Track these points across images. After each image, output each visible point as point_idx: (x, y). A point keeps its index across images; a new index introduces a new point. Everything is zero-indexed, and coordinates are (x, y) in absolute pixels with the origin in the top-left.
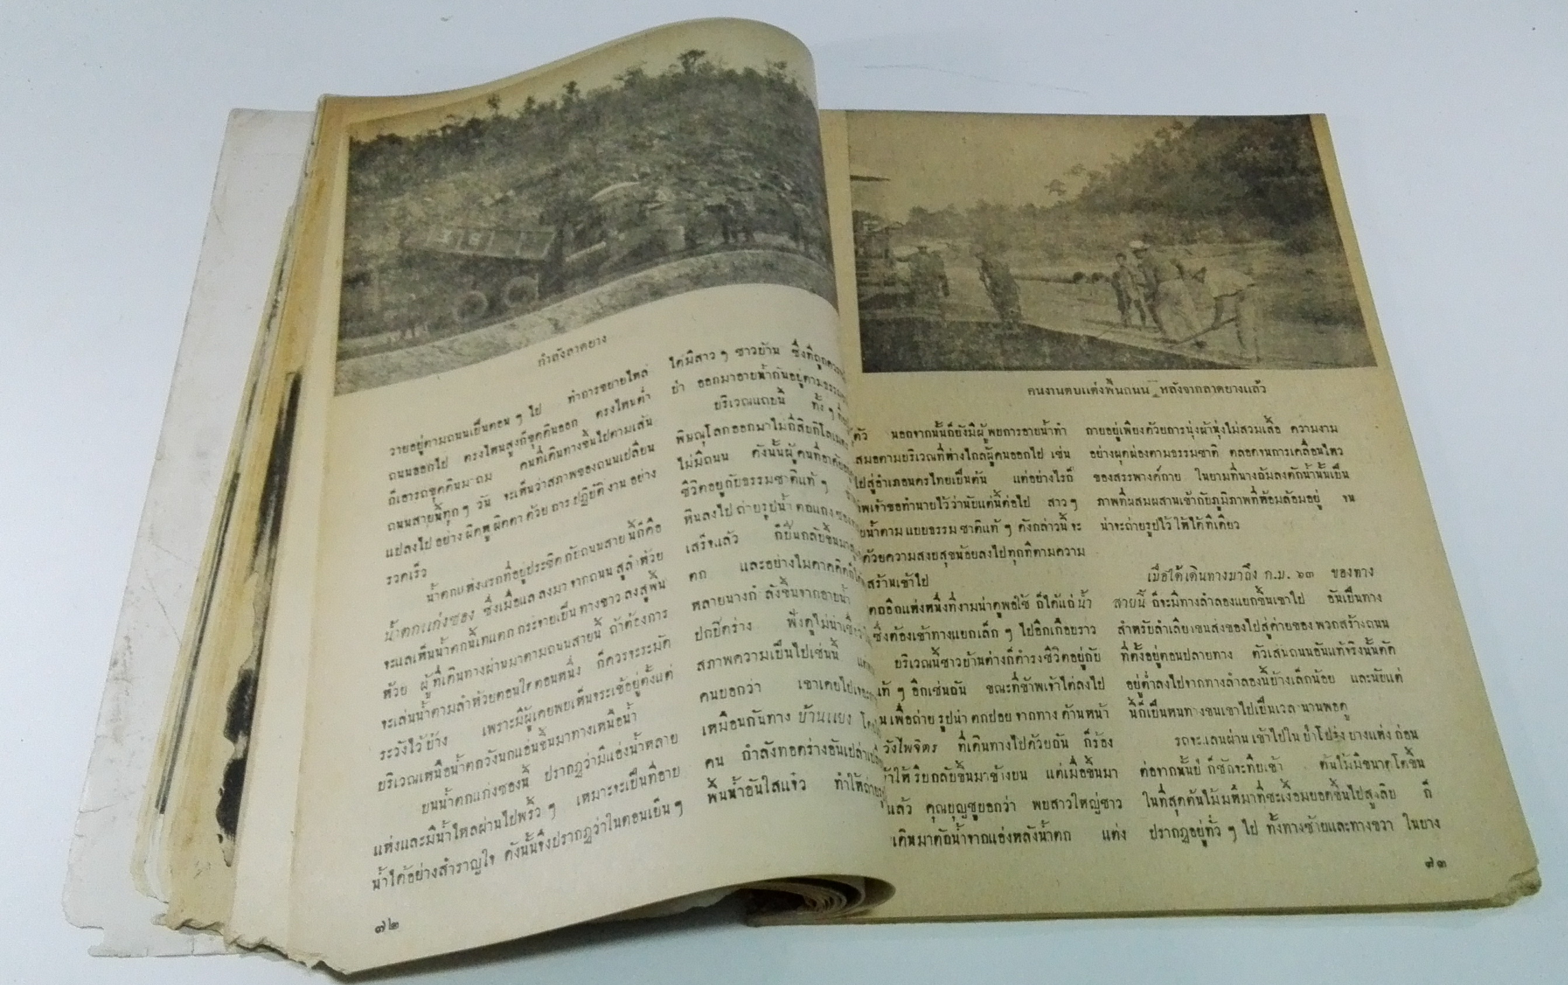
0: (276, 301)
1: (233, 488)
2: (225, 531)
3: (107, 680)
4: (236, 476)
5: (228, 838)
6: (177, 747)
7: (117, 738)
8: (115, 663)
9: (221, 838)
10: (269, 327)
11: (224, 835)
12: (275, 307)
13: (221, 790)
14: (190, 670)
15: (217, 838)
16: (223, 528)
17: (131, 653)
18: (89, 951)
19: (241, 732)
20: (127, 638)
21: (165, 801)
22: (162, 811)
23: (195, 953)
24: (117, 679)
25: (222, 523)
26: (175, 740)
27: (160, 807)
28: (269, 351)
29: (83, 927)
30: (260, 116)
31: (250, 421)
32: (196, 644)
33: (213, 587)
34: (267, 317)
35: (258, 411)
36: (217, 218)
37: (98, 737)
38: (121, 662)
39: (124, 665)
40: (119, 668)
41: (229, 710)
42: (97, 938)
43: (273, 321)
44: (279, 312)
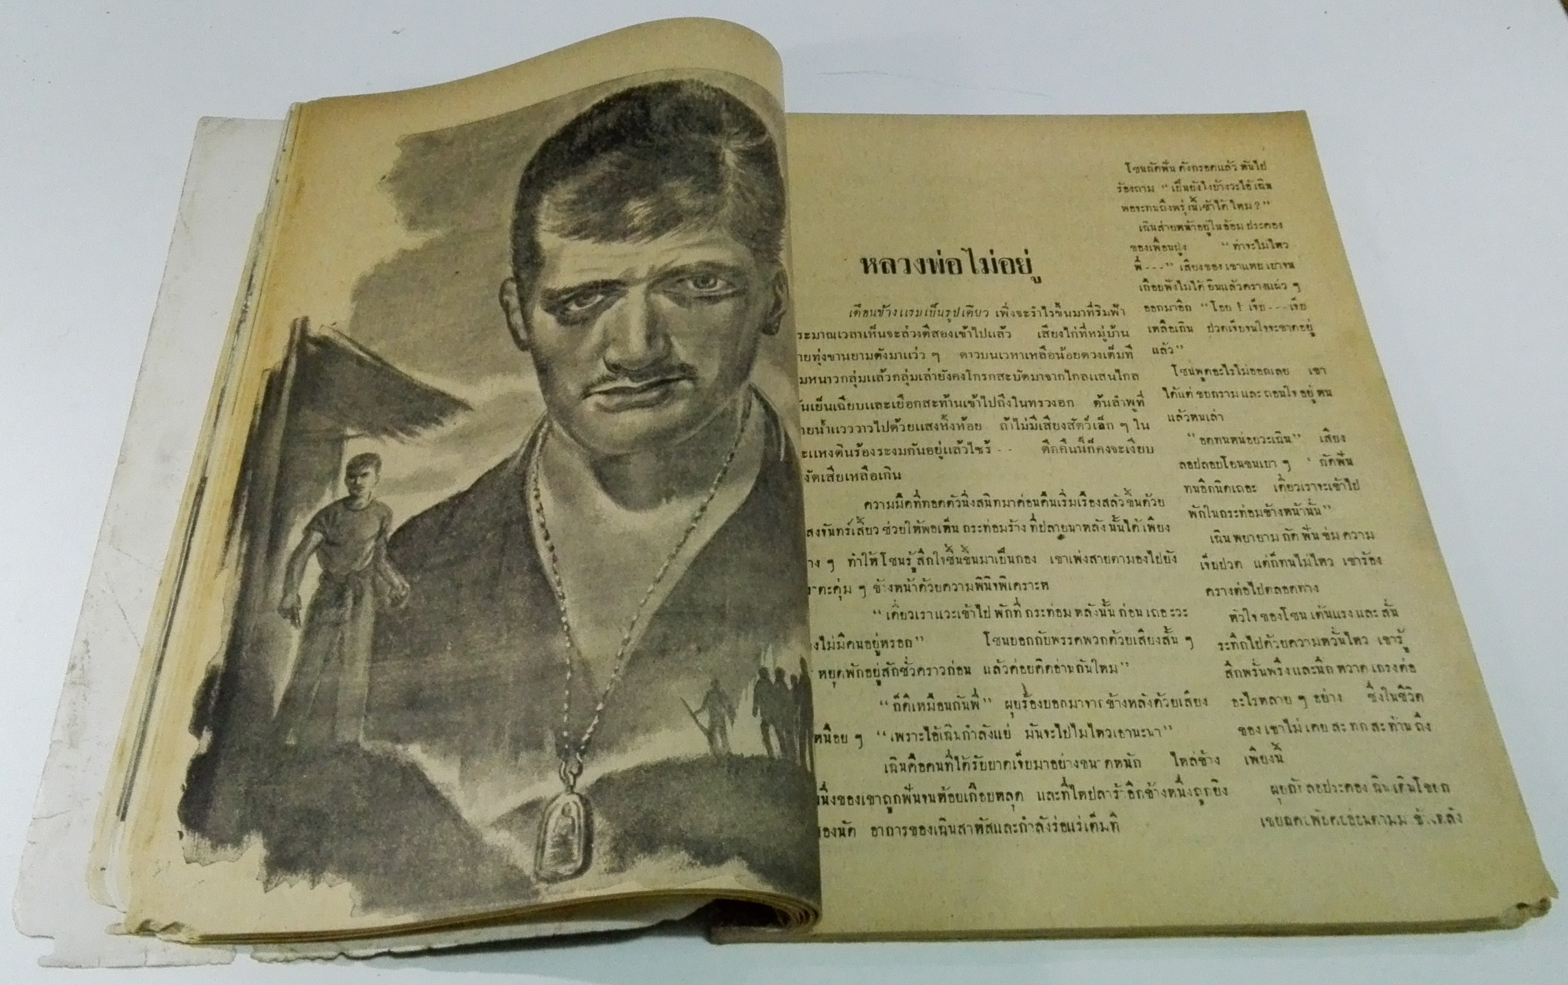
0: (246, 306)
1: (200, 493)
2: (192, 535)
3: (64, 685)
4: (204, 480)
5: (188, 835)
6: (139, 753)
7: (73, 745)
8: (72, 667)
9: (181, 835)
10: (238, 332)
11: (185, 832)
12: (244, 312)
13: (183, 786)
14: (154, 675)
15: (178, 834)
16: (190, 532)
17: (89, 657)
18: (39, 960)
19: (206, 728)
20: (86, 643)
21: (125, 808)
22: (123, 818)
23: (148, 964)
24: (74, 683)
25: (188, 527)
26: (137, 746)
27: (120, 815)
28: (240, 355)
29: (34, 937)
30: (229, 124)
31: (218, 424)
32: (161, 648)
33: (178, 591)
34: (237, 323)
35: (229, 412)
36: (184, 225)
37: (54, 742)
38: (79, 666)
39: (83, 669)
40: (77, 672)
41: (195, 705)
42: (46, 948)
43: (243, 325)
44: (250, 316)
